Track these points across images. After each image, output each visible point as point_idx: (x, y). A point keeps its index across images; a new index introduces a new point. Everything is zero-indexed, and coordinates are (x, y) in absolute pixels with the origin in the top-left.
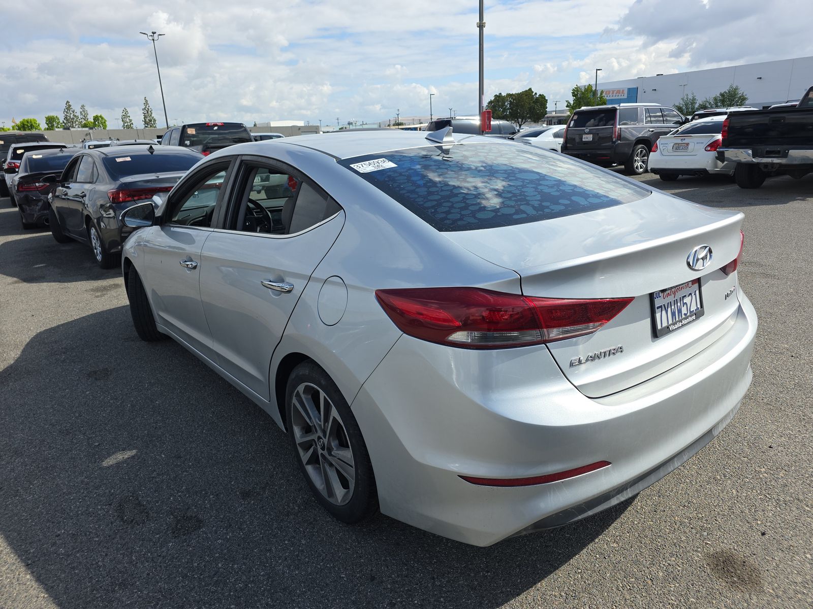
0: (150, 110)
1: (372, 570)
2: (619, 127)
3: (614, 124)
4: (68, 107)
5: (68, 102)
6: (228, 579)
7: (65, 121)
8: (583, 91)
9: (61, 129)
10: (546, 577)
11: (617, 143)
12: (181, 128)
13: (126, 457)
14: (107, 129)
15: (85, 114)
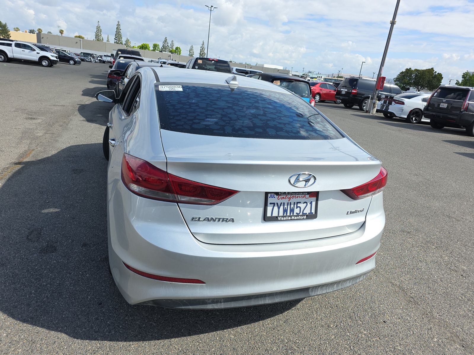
0: (204, 48)
1: (104, 300)
2: (468, 102)
3: (465, 100)
4: (166, 41)
5: (166, 38)
6: (43, 279)
7: (162, 48)
8: (471, 75)
9: (158, 51)
10: (180, 337)
11: (463, 113)
12: (195, 59)
13: (54, 211)
14: (181, 54)
15: (172, 45)
